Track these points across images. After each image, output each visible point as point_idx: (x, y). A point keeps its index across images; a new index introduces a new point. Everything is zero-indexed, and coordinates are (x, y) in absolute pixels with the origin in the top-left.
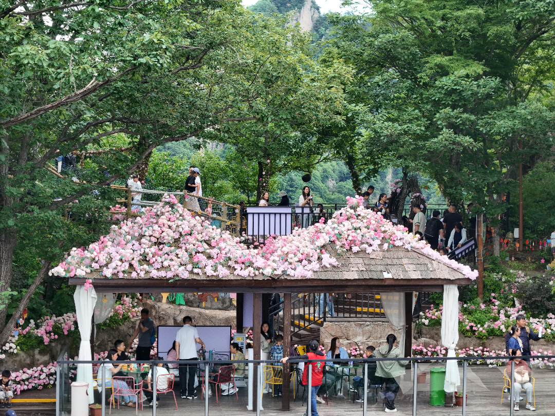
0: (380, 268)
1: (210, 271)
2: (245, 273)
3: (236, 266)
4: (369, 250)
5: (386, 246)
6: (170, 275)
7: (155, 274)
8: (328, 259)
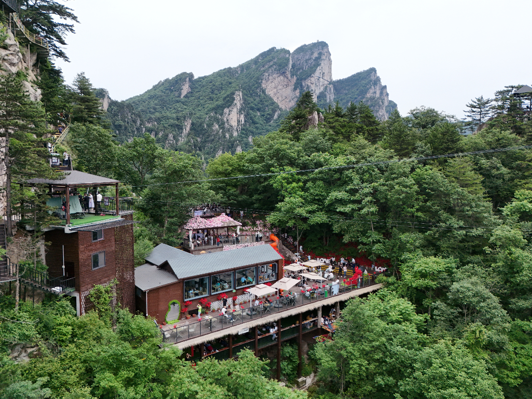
0: (229, 224)
4: (227, 221)
5: (229, 221)
6: (203, 227)
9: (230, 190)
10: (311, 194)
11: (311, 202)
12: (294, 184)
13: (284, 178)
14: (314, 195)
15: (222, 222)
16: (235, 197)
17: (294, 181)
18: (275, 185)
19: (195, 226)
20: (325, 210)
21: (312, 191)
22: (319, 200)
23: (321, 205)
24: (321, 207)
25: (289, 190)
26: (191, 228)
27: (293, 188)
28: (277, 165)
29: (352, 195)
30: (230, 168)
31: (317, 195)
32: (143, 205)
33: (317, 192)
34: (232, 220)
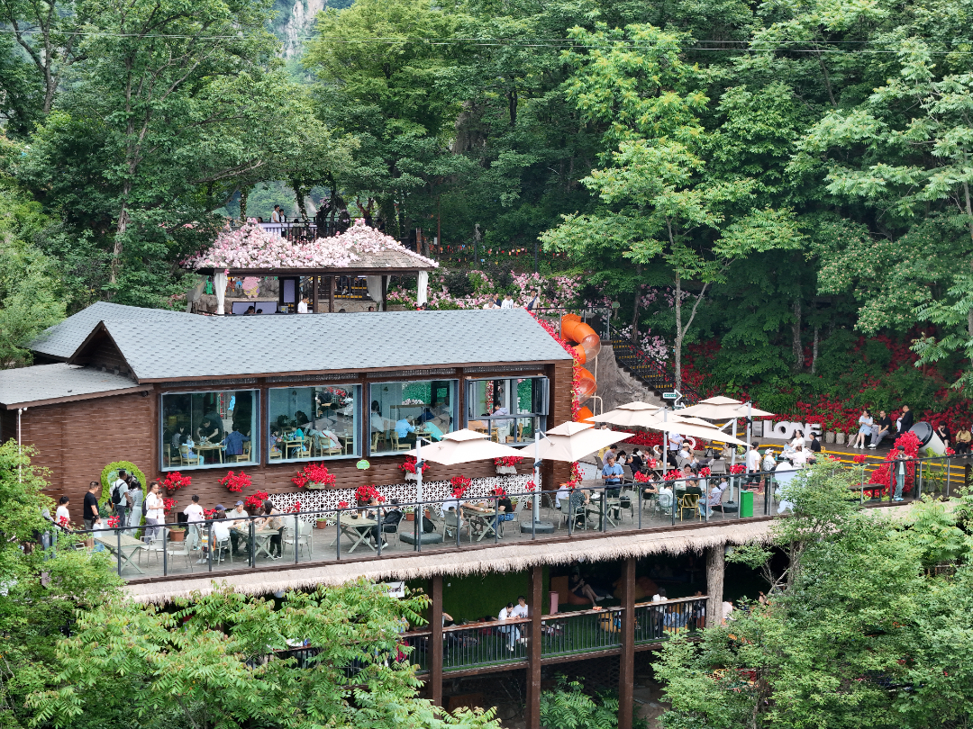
0: (383, 261)
1: (291, 264)
2: (311, 265)
3: (305, 261)
4: (374, 251)
5: (383, 248)
6: (270, 266)
7: (263, 266)
8: (354, 257)
9: (398, 131)
10: (735, 136)
11: (734, 170)
12: (669, 98)
13: (628, 72)
14: (746, 141)
15: (353, 249)
16: (420, 160)
17: (669, 84)
18: (584, 100)
19: (241, 258)
20: (791, 203)
21: (739, 122)
22: (767, 161)
23: (775, 182)
24: (773, 190)
25: (642, 119)
26: (223, 265)
27: (666, 112)
28: (601, 18)
29: (892, 127)
30: (402, 39)
31: (759, 138)
32: (39, 174)
33: (759, 127)
34: (396, 245)
